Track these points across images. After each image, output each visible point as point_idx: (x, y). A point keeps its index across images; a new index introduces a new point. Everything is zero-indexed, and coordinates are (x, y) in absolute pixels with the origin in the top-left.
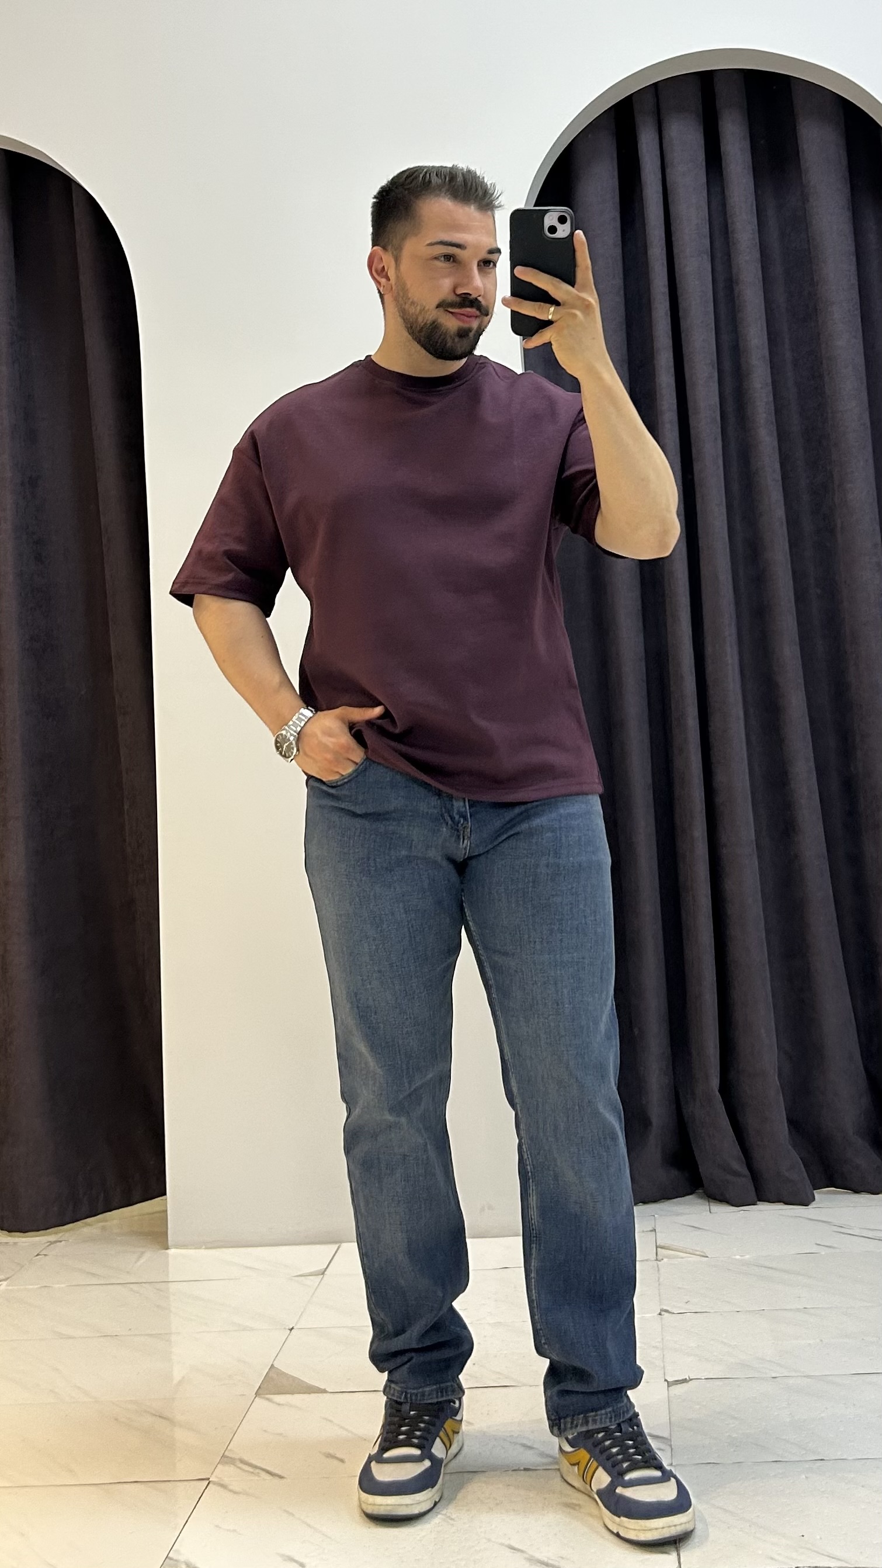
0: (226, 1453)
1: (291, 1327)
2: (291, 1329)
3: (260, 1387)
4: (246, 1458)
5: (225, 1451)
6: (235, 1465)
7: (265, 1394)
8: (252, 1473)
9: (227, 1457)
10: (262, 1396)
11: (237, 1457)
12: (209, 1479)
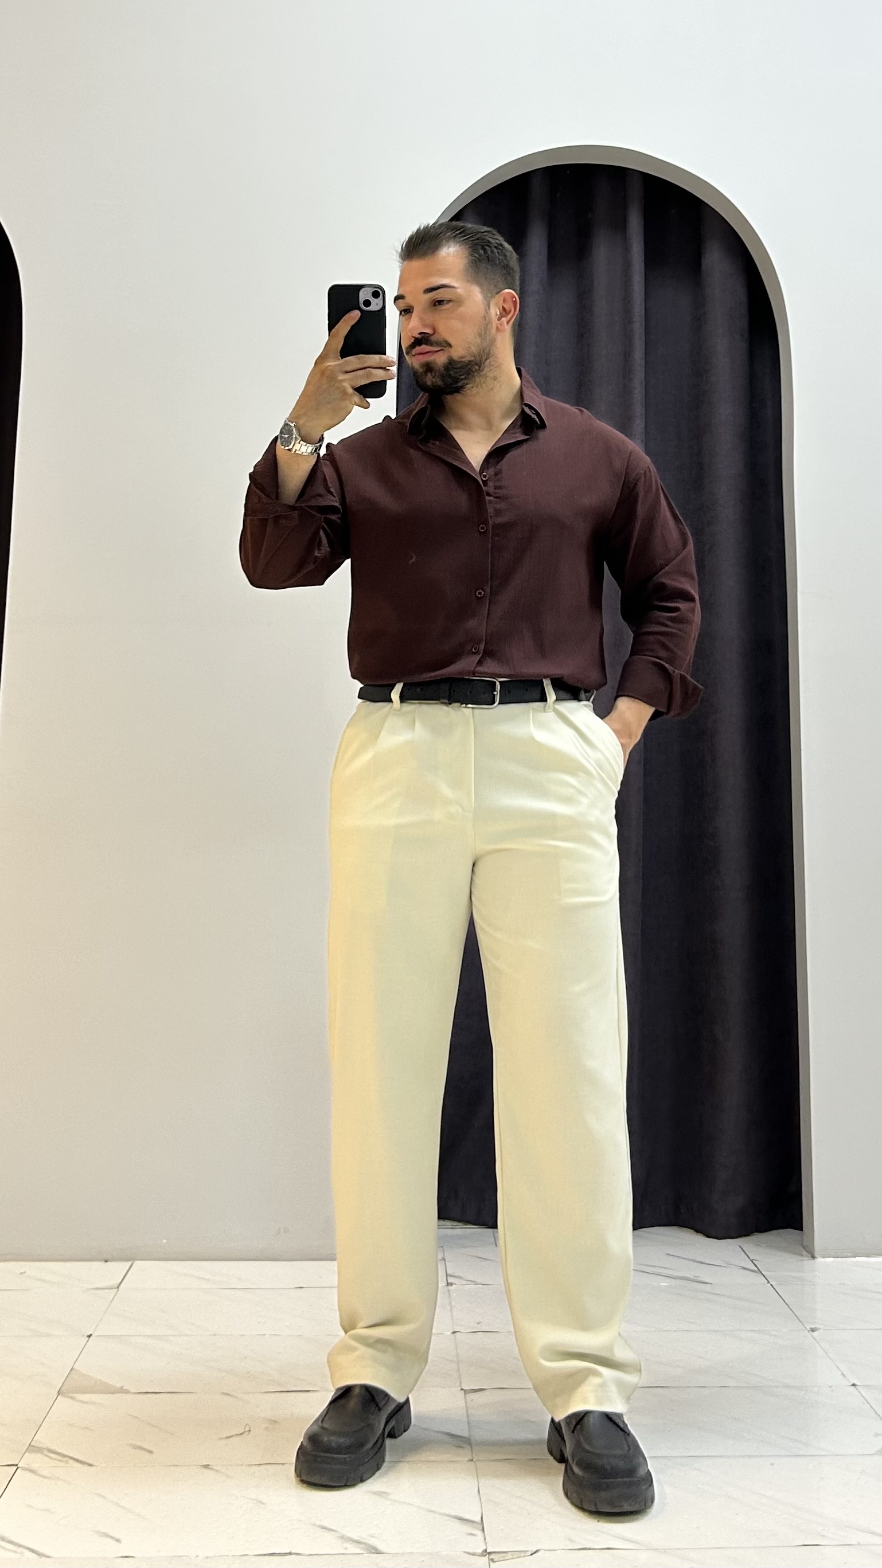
0: (33, 1444)
1: (89, 1334)
2: (89, 1336)
3: (61, 1387)
4: (53, 1447)
5: (32, 1442)
6: (44, 1453)
7: (66, 1393)
8: (62, 1461)
9: (34, 1446)
10: (64, 1395)
11: (43, 1444)
12: (17, 1465)
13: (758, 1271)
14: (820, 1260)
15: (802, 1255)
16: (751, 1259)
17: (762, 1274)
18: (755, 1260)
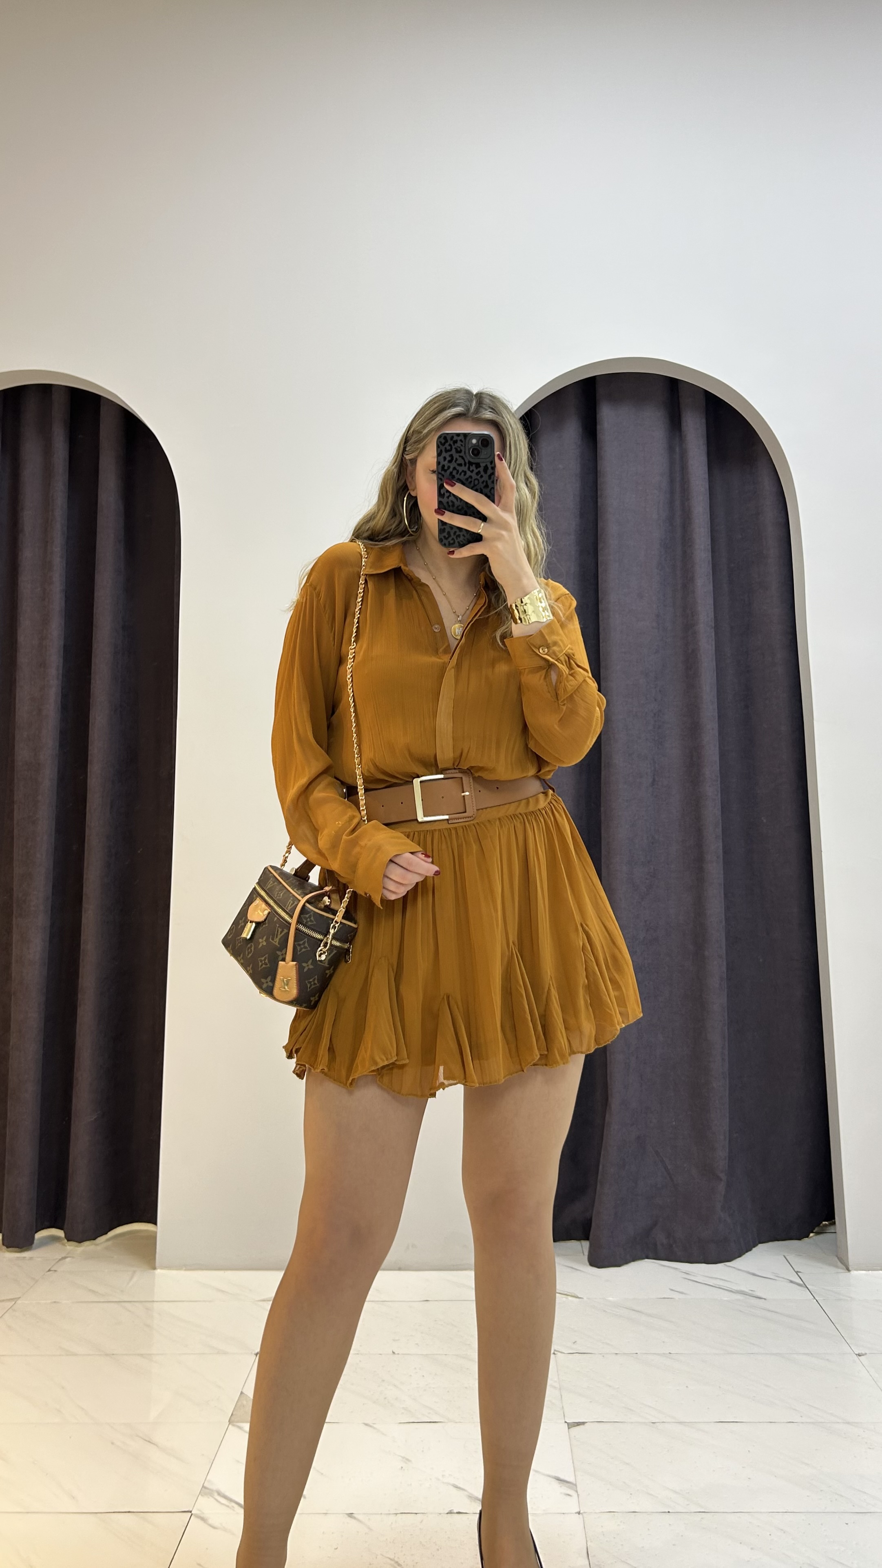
0: (205, 1485)
3: (232, 1414)
4: (223, 1490)
5: (204, 1483)
6: (213, 1497)
7: (238, 1422)
8: (228, 1506)
9: (206, 1488)
10: (235, 1423)
11: (214, 1487)
12: (191, 1512)
13: (804, 1286)
14: (851, 1272)
15: (837, 1267)
16: (796, 1270)
17: (807, 1288)
18: (798, 1272)
